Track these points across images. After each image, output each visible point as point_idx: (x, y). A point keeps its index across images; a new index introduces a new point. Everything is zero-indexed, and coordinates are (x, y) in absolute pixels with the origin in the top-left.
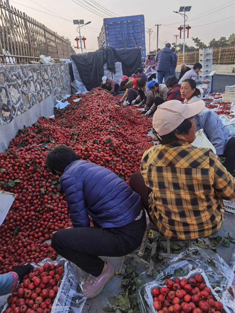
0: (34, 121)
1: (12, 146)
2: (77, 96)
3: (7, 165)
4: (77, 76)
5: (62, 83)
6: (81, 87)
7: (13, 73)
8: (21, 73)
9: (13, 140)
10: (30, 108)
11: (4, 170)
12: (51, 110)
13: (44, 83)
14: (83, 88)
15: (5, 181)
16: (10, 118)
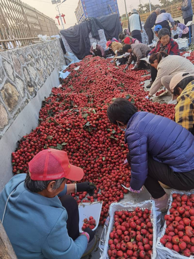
0: (50, 92)
1: (42, 115)
2: (74, 66)
3: (52, 132)
4: (68, 48)
5: (59, 56)
6: (73, 57)
7: (28, 53)
8: (32, 52)
9: (41, 110)
10: (45, 82)
11: (52, 137)
12: (58, 81)
13: (48, 59)
14: (75, 58)
15: (54, 146)
16: (34, 92)
